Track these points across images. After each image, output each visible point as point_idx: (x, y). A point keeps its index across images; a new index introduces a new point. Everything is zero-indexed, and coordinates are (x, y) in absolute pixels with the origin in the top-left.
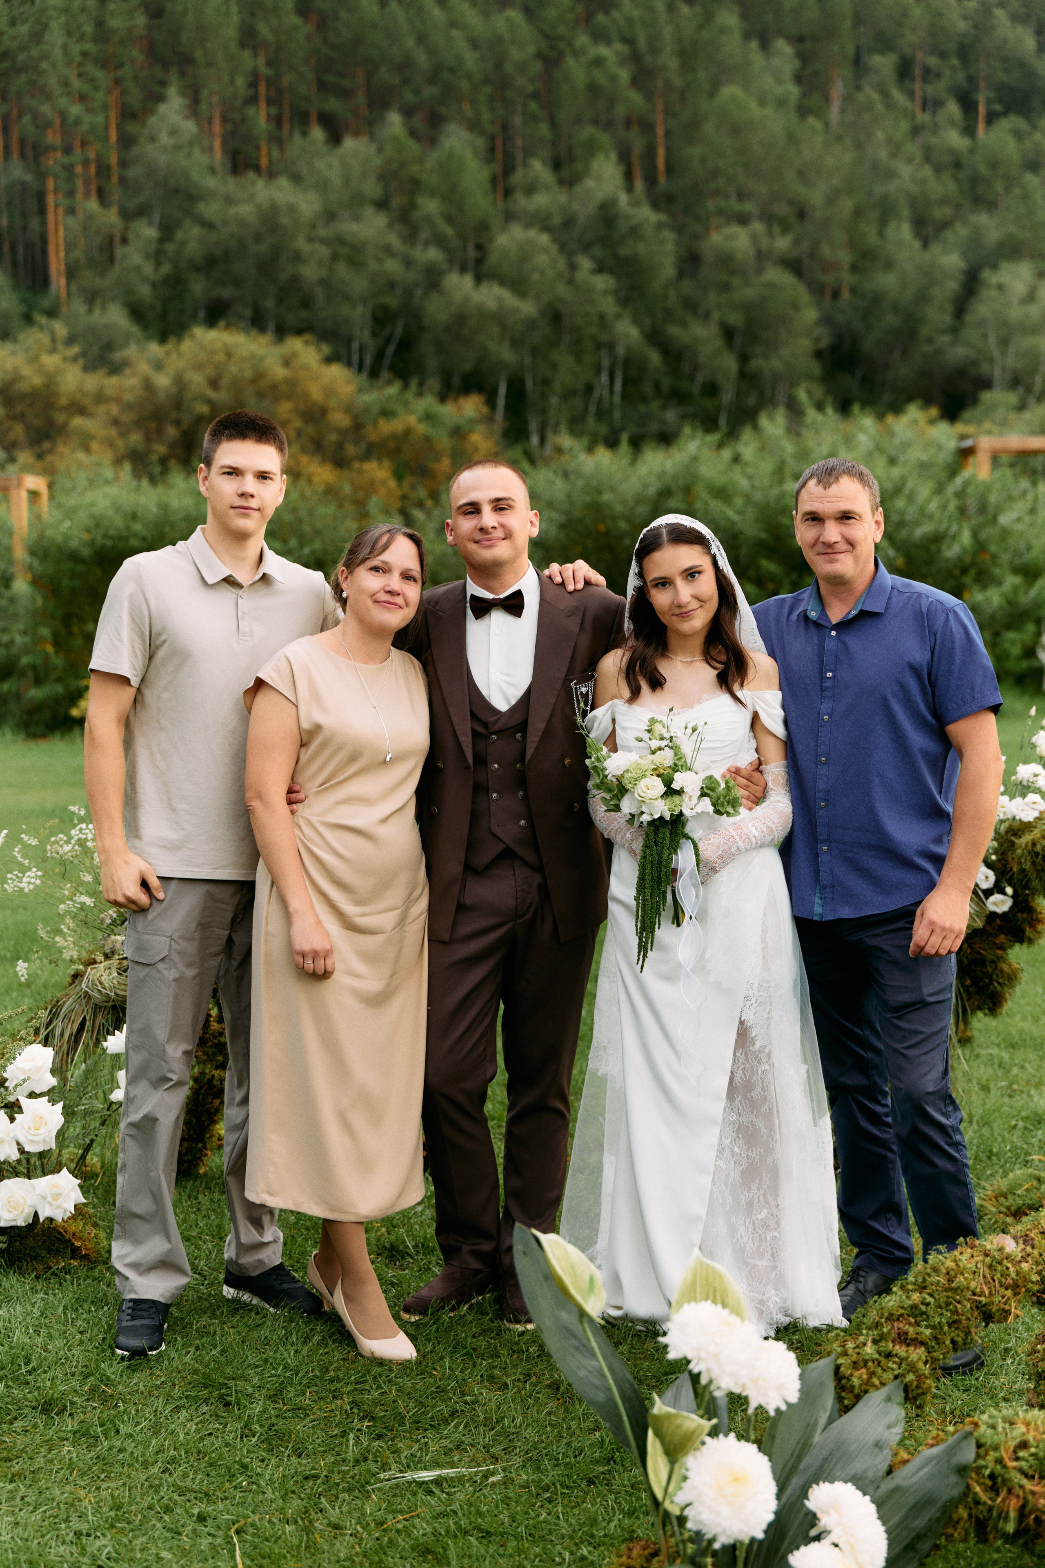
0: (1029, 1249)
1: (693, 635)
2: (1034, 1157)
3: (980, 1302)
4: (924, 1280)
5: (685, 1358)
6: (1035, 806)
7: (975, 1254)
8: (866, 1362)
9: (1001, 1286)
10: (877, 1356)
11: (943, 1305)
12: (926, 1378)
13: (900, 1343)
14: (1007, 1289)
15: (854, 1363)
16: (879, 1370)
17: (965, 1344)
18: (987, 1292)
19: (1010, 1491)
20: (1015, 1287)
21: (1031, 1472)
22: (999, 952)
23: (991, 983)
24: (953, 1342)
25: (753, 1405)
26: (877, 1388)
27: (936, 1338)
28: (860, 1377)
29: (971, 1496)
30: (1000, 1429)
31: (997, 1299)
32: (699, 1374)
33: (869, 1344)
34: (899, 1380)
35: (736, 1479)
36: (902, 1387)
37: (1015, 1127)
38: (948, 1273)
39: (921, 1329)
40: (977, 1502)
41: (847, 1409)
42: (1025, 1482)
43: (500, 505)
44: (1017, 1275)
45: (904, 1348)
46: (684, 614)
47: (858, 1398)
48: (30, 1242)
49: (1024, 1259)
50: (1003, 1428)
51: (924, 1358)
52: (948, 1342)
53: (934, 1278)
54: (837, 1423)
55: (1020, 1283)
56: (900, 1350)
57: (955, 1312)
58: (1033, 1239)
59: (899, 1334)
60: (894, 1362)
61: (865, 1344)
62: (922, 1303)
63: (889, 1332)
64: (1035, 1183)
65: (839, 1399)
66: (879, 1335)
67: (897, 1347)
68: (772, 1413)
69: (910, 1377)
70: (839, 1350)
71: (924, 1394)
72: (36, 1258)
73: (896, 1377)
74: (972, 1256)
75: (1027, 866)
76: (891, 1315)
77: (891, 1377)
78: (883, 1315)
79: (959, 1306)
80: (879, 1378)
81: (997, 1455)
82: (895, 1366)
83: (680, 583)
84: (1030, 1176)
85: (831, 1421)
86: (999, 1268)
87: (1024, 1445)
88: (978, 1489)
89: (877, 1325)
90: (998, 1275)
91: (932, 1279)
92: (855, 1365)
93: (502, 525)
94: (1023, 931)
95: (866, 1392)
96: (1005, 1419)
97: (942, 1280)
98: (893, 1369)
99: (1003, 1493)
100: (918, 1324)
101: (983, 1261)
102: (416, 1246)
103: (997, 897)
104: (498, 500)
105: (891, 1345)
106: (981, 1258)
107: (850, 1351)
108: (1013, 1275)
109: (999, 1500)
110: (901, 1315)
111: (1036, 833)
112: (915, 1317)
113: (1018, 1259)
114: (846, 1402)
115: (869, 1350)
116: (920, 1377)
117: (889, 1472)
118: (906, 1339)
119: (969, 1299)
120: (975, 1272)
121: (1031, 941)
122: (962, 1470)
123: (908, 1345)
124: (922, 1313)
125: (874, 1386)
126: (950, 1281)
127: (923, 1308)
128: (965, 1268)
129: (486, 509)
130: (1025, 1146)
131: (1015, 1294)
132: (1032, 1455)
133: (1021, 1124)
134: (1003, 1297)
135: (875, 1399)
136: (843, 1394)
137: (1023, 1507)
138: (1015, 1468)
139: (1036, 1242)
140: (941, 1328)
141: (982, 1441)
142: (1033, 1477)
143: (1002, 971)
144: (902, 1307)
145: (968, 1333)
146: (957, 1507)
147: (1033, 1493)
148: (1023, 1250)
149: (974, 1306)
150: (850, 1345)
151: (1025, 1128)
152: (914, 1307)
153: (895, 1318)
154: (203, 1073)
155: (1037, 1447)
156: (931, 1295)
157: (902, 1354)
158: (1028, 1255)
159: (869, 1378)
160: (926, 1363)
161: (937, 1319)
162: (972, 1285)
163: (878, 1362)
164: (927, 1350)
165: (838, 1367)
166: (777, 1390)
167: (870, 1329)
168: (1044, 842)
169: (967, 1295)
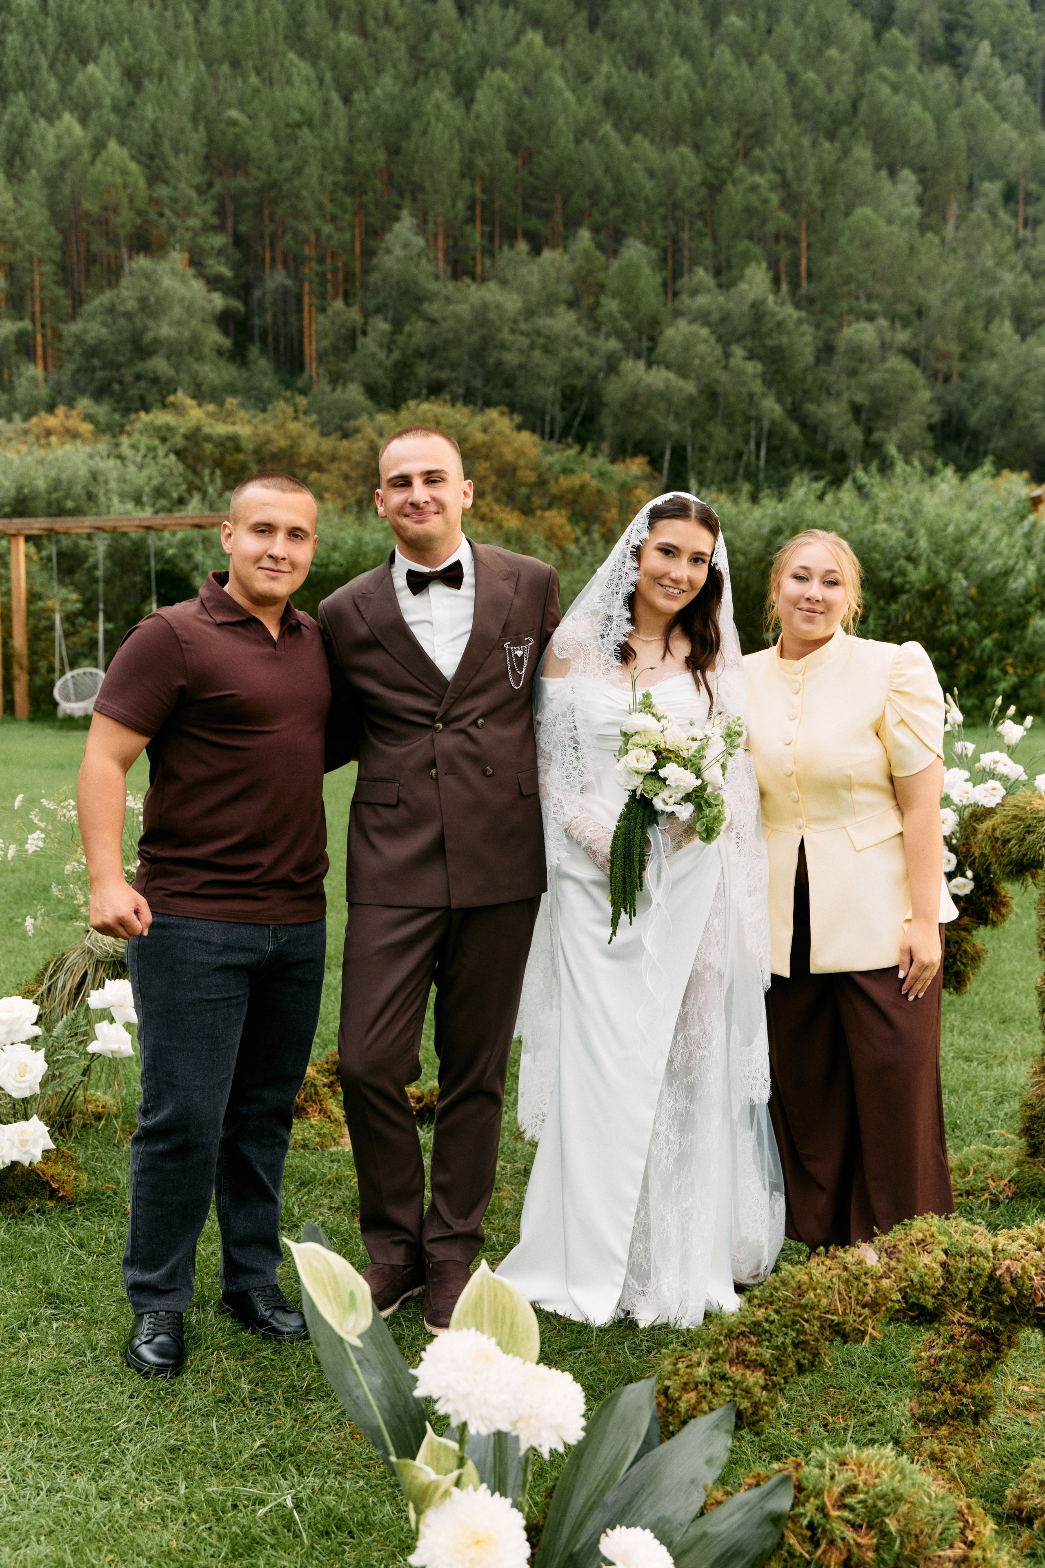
0: (893, 1263)
2: (996, 1131)
3: (831, 1321)
4: (772, 1295)
6: (995, 792)
7: (833, 1267)
8: (696, 1385)
9: (858, 1304)
10: (710, 1378)
11: (789, 1323)
12: (763, 1404)
13: (737, 1364)
14: (864, 1307)
15: (686, 1384)
16: (709, 1394)
17: (812, 1364)
18: (841, 1310)
19: (832, 1542)
20: (874, 1306)
21: (859, 1521)
22: (963, 933)
23: (955, 962)
24: (799, 1365)
25: (523, 1447)
26: (705, 1414)
28: (687, 1401)
29: (786, 1548)
30: (827, 1471)
31: (852, 1318)
33: (703, 1363)
34: (731, 1406)
35: (477, 1542)
36: (734, 1413)
38: (799, 1288)
39: (761, 1350)
40: (792, 1554)
41: (667, 1435)
42: (849, 1534)
43: (432, 478)
44: (876, 1291)
45: (740, 1370)
47: (684, 1423)
48: (10, 1183)
49: (885, 1276)
50: (832, 1469)
51: (762, 1382)
52: (791, 1364)
53: (783, 1293)
54: (653, 1452)
55: (880, 1301)
56: (736, 1372)
57: (801, 1332)
58: (899, 1252)
59: (738, 1354)
60: (727, 1387)
61: (698, 1364)
62: (767, 1320)
63: (727, 1351)
65: (667, 1424)
66: (714, 1354)
67: (733, 1368)
68: (546, 1456)
69: (745, 1403)
70: (670, 1368)
71: (760, 1420)
72: (14, 1198)
74: (830, 1269)
75: (987, 850)
76: (732, 1332)
77: (723, 1402)
78: (722, 1330)
80: (709, 1402)
81: (818, 1502)
82: (727, 1391)
86: (856, 1283)
87: (852, 1489)
88: (792, 1541)
89: (715, 1343)
90: (854, 1292)
91: (779, 1294)
92: (685, 1388)
93: (434, 499)
94: (987, 913)
95: (693, 1417)
96: (834, 1460)
97: (790, 1295)
98: (725, 1394)
99: (823, 1546)
100: (759, 1343)
101: (841, 1276)
103: (959, 880)
104: (429, 473)
105: (726, 1365)
106: (838, 1272)
107: (681, 1372)
108: (871, 1293)
109: (819, 1552)
110: (741, 1333)
111: (996, 819)
112: (756, 1335)
113: (880, 1274)
114: (670, 1428)
115: (702, 1371)
116: (754, 1404)
117: (702, 1513)
118: (743, 1360)
119: (820, 1318)
120: (829, 1288)
121: (994, 924)
122: (776, 1519)
123: (748, 1367)
124: (766, 1331)
125: (702, 1411)
126: (800, 1296)
127: (766, 1326)
128: (818, 1283)
129: (418, 482)
130: (990, 1119)
131: (874, 1313)
132: (860, 1502)
134: (859, 1316)
135: (701, 1425)
136: (670, 1419)
137: (849, 1559)
138: (839, 1517)
139: (901, 1256)
140: (784, 1349)
141: (805, 1484)
142: (861, 1526)
143: (965, 951)
144: (742, 1324)
145: (816, 1355)
146: (770, 1559)
147: (859, 1545)
148: (887, 1264)
149: (826, 1324)
150: (682, 1364)
152: (757, 1324)
153: (734, 1335)
155: (867, 1493)
156: (777, 1312)
157: (738, 1378)
158: (891, 1270)
159: (699, 1402)
160: (764, 1388)
161: (781, 1339)
162: (825, 1301)
163: (712, 1385)
164: (768, 1373)
165: (668, 1388)
166: (556, 1428)
167: (708, 1346)
168: (1003, 828)
169: (818, 1313)
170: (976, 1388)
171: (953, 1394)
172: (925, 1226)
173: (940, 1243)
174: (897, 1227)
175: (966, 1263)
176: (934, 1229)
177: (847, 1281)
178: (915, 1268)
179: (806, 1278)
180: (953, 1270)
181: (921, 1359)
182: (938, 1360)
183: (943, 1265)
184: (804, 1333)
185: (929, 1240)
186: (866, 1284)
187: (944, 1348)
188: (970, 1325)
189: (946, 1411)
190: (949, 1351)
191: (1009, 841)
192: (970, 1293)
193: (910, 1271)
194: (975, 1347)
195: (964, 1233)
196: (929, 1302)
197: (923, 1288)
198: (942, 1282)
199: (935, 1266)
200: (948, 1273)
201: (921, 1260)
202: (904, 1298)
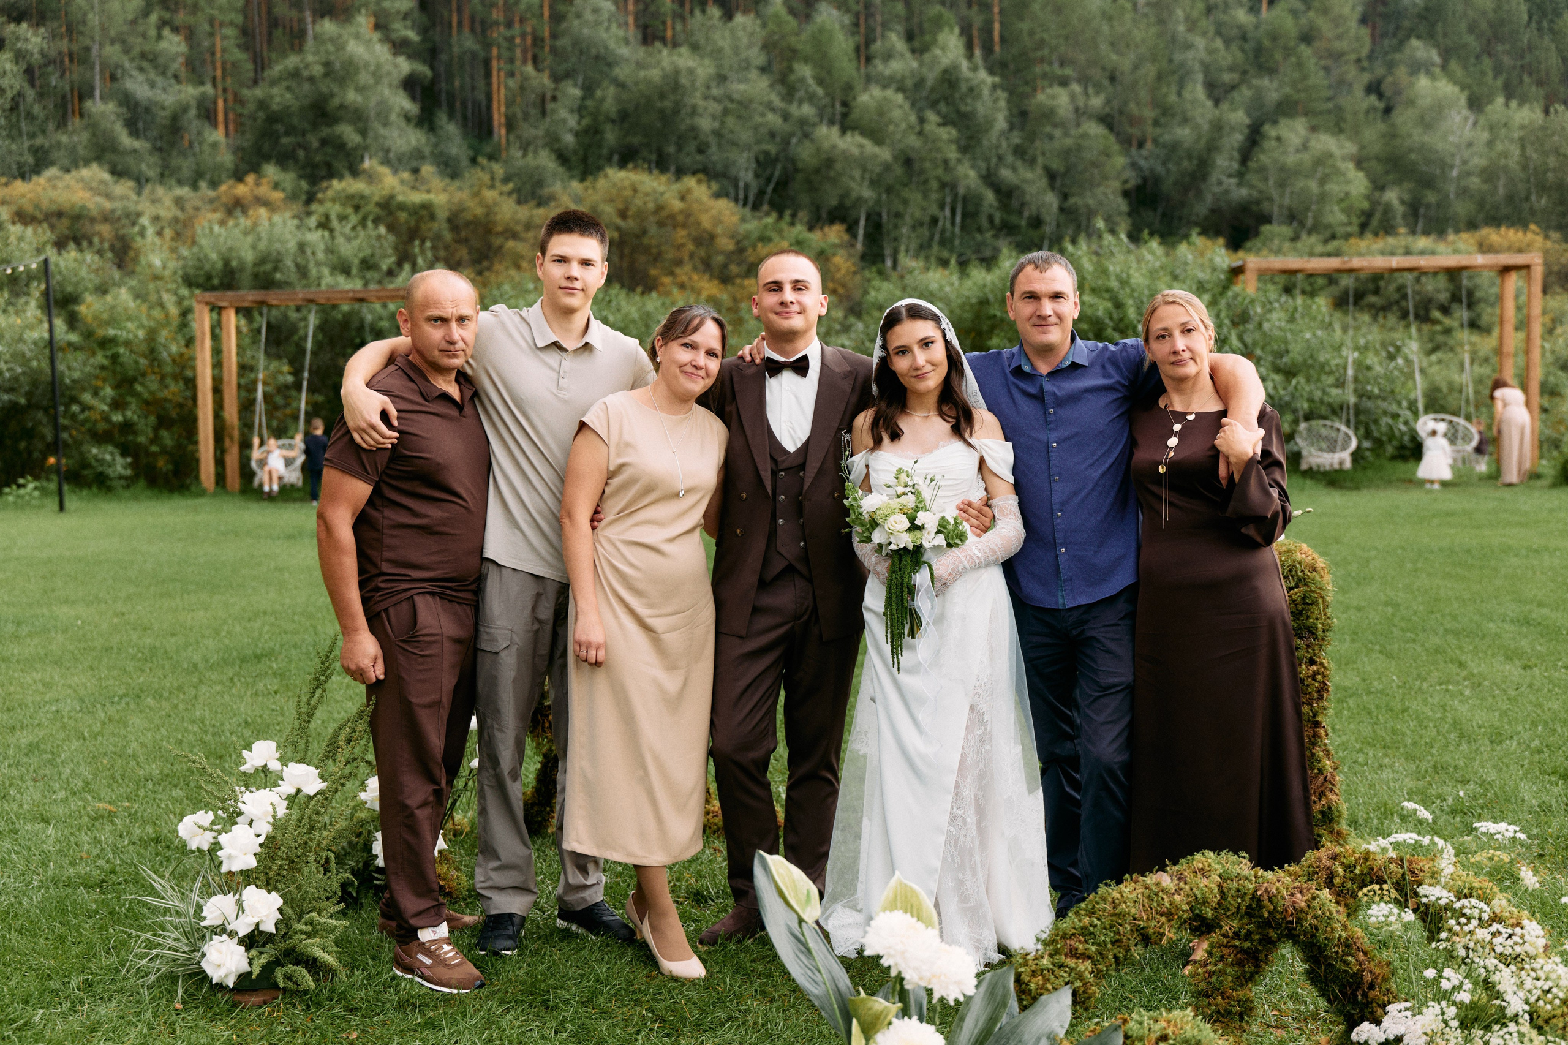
0: (1182, 884)
1: (928, 392)
3: (1140, 925)
4: (1095, 907)
7: (1138, 887)
8: (1042, 971)
9: (1158, 913)
10: (1052, 966)
11: (1109, 927)
12: (1092, 984)
13: (1071, 956)
14: (1162, 915)
15: (1033, 971)
16: (1052, 977)
18: (1146, 917)
20: (1169, 915)
24: (1116, 957)
26: (1050, 992)
27: (1101, 953)
28: (1036, 983)
30: (1146, 1024)
31: (1153, 923)
32: (889, 967)
33: (1046, 957)
34: (1068, 986)
36: (1071, 991)
38: (1114, 902)
39: (1089, 945)
41: (1023, 1008)
43: (798, 286)
44: (1172, 904)
45: (1074, 960)
46: (919, 375)
47: (1035, 999)
49: (1177, 892)
50: (1149, 1024)
51: (1090, 968)
52: (1111, 957)
53: (1102, 906)
54: (1018, 1015)
55: (1174, 911)
56: (1071, 962)
57: (1118, 933)
59: (1071, 949)
60: (1065, 971)
61: (1042, 957)
62: (1092, 925)
63: (1063, 948)
65: (1020, 1000)
66: (1054, 950)
67: (1069, 960)
68: (952, 1003)
69: (1078, 984)
70: (1021, 961)
71: (1089, 998)
73: (1067, 983)
74: (1136, 889)
76: (1065, 934)
77: (1062, 983)
78: (1058, 934)
79: (1122, 928)
80: (1051, 983)
82: (1065, 974)
83: (916, 349)
85: (1013, 1013)
86: (1157, 898)
87: (1165, 1037)
89: (1053, 943)
90: (1156, 904)
91: (1100, 906)
92: (1034, 974)
93: (799, 302)
95: (1041, 994)
96: (1150, 1018)
97: (1109, 907)
98: (1064, 976)
100: (1086, 942)
101: (1144, 893)
102: (717, 893)
104: (797, 281)
105: (1063, 958)
106: (1142, 890)
107: (1030, 963)
108: (1168, 904)
110: (1073, 935)
112: (1084, 935)
113: (1173, 891)
114: (1025, 1002)
115: (1045, 961)
116: (1086, 984)
118: (1076, 953)
119: (1129, 922)
120: (1136, 901)
123: (1078, 958)
124: (1091, 933)
125: (1048, 990)
126: (1116, 907)
127: (1092, 929)
128: (1128, 898)
129: (787, 288)
131: (1170, 920)
134: (1159, 922)
135: (1048, 1000)
136: (1024, 996)
139: (1187, 879)
140: (1106, 945)
141: (1130, 1033)
144: (1074, 928)
145: (1128, 950)
148: (1178, 884)
149: (1134, 928)
152: (1084, 928)
153: (1067, 936)
154: (550, 750)
155: (1175, 1039)
156: (1099, 919)
157: (1073, 965)
158: (1181, 889)
159: (1044, 983)
160: (1091, 972)
161: (1103, 938)
162: (1133, 911)
163: (1053, 971)
164: (1095, 962)
165: (1020, 975)
166: (958, 983)
167: (1048, 945)
169: (1129, 919)
170: (1241, 994)
171: (1224, 998)
173: (1216, 870)
174: (1182, 861)
175: (1235, 885)
176: (1211, 861)
177: (1149, 897)
178: (1198, 888)
179: (1117, 896)
180: (1226, 889)
182: (1211, 974)
183: (1220, 886)
184: (1119, 933)
185: (1208, 868)
186: (1163, 899)
187: (1216, 964)
188: (1235, 947)
189: (1218, 1012)
190: (1221, 966)
192: (1238, 908)
193: (1195, 890)
194: (1240, 963)
195: (1233, 863)
196: (1209, 913)
197: (1205, 902)
198: (1218, 898)
199: (1213, 886)
200: (1222, 893)
201: (1203, 882)
202: (1192, 909)
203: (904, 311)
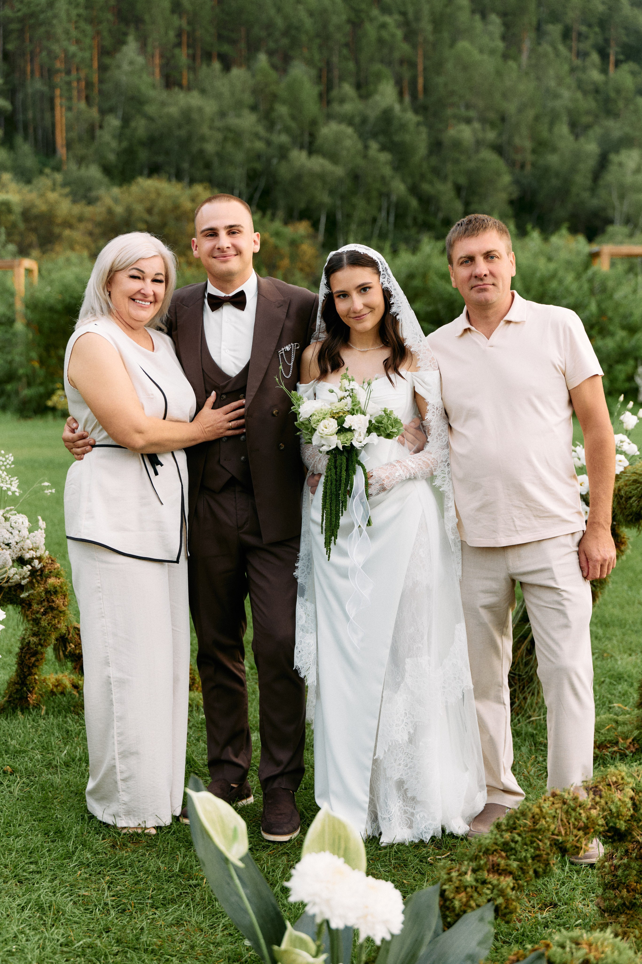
0: (598, 799)
1: (366, 331)
2: (615, 705)
3: (558, 840)
4: (515, 823)
5: (302, 903)
6: (621, 463)
7: (556, 802)
8: (466, 887)
9: (575, 828)
10: (474, 883)
11: (529, 843)
12: (513, 900)
13: (494, 872)
14: (579, 830)
15: (457, 888)
16: (475, 895)
17: (545, 872)
18: (563, 832)
20: (585, 829)
24: (535, 872)
25: (362, 937)
26: (473, 909)
27: (521, 869)
28: (460, 900)
30: (568, 949)
31: (572, 838)
33: (469, 873)
34: (491, 903)
36: (493, 908)
37: (603, 682)
38: (533, 817)
39: (510, 862)
41: (448, 926)
43: (232, 230)
44: (588, 818)
45: (496, 877)
46: (357, 317)
47: (458, 917)
49: (593, 807)
50: (571, 948)
51: (511, 885)
52: (531, 872)
53: (522, 822)
54: (441, 936)
55: (589, 825)
56: (493, 878)
57: (538, 848)
58: (601, 790)
59: (493, 866)
60: (488, 889)
61: (466, 873)
62: (513, 841)
63: (486, 863)
64: (614, 725)
65: (444, 917)
66: (477, 865)
67: (491, 876)
69: (500, 901)
70: (445, 877)
71: (511, 913)
73: (489, 901)
74: (553, 803)
76: (488, 850)
77: (485, 901)
78: (481, 849)
79: (541, 844)
80: (475, 901)
82: (488, 892)
83: (355, 294)
84: (611, 719)
85: (436, 935)
86: (573, 814)
87: (586, 962)
89: (476, 858)
90: (573, 820)
91: (520, 822)
92: (458, 890)
93: (234, 246)
95: (465, 912)
96: (573, 940)
97: (529, 823)
98: (487, 894)
100: (508, 858)
101: (561, 808)
104: (230, 227)
105: (486, 873)
106: (559, 805)
107: (454, 879)
108: (584, 819)
110: (496, 850)
112: (506, 851)
113: (589, 806)
114: (449, 919)
115: (469, 878)
116: (507, 900)
118: (498, 870)
119: (549, 838)
120: (554, 817)
123: (500, 874)
124: (512, 849)
125: (470, 907)
126: (535, 823)
127: (513, 845)
128: (547, 813)
129: (222, 234)
130: (609, 696)
131: (586, 834)
133: (608, 680)
134: (576, 836)
135: (472, 918)
136: (447, 913)
139: (603, 793)
140: (526, 861)
141: (554, 960)
144: (496, 844)
145: (547, 864)
148: (593, 799)
149: (553, 843)
150: (454, 874)
151: (610, 683)
152: (506, 844)
153: (490, 852)
156: (519, 835)
157: (495, 882)
158: (597, 803)
159: (468, 901)
160: (513, 889)
161: (524, 854)
162: (552, 827)
163: (476, 888)
164: (515, 878)
165: (444, 891)
166: (385, 923)
167: (471, 860)
168: (626, 488)
169: (549, 834)
171: (628, 891)
172: (617, 772)
173: (628, 783)
176: (623, 774)
178: (613, 802)
179: (537, 810)
180: (638, 803)
181: (604, 867)
182: (617, 868)
183: (632, 799)
184: (540, 849)
185: (620, 781)
186: (580, 814)
187: (621, 859)
189: (624, 904)
190: (625, 861)
191: (630, 498)
193: (609, 803)
196: (622, 825)
197: (619, 815)
198: (632, 811)
199: (627, 800)
200: (634, 804)
201: (617, 796)
202: (607, 824)
203: (345, 256)
